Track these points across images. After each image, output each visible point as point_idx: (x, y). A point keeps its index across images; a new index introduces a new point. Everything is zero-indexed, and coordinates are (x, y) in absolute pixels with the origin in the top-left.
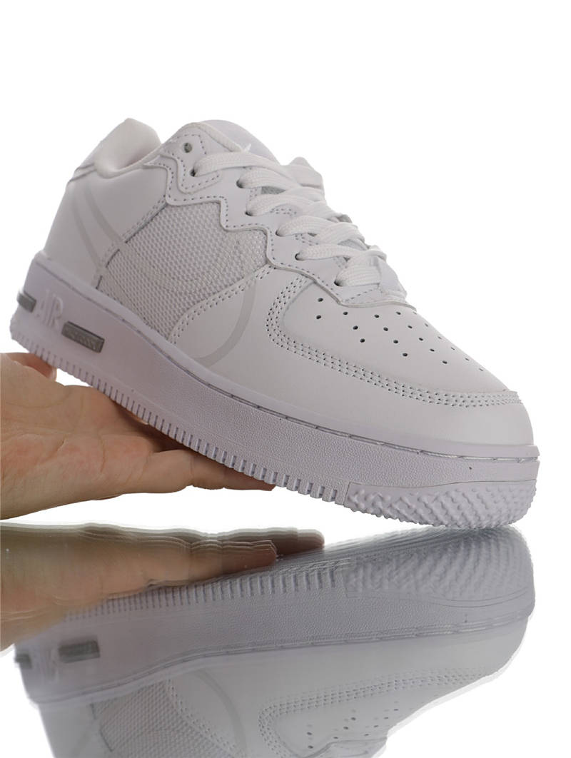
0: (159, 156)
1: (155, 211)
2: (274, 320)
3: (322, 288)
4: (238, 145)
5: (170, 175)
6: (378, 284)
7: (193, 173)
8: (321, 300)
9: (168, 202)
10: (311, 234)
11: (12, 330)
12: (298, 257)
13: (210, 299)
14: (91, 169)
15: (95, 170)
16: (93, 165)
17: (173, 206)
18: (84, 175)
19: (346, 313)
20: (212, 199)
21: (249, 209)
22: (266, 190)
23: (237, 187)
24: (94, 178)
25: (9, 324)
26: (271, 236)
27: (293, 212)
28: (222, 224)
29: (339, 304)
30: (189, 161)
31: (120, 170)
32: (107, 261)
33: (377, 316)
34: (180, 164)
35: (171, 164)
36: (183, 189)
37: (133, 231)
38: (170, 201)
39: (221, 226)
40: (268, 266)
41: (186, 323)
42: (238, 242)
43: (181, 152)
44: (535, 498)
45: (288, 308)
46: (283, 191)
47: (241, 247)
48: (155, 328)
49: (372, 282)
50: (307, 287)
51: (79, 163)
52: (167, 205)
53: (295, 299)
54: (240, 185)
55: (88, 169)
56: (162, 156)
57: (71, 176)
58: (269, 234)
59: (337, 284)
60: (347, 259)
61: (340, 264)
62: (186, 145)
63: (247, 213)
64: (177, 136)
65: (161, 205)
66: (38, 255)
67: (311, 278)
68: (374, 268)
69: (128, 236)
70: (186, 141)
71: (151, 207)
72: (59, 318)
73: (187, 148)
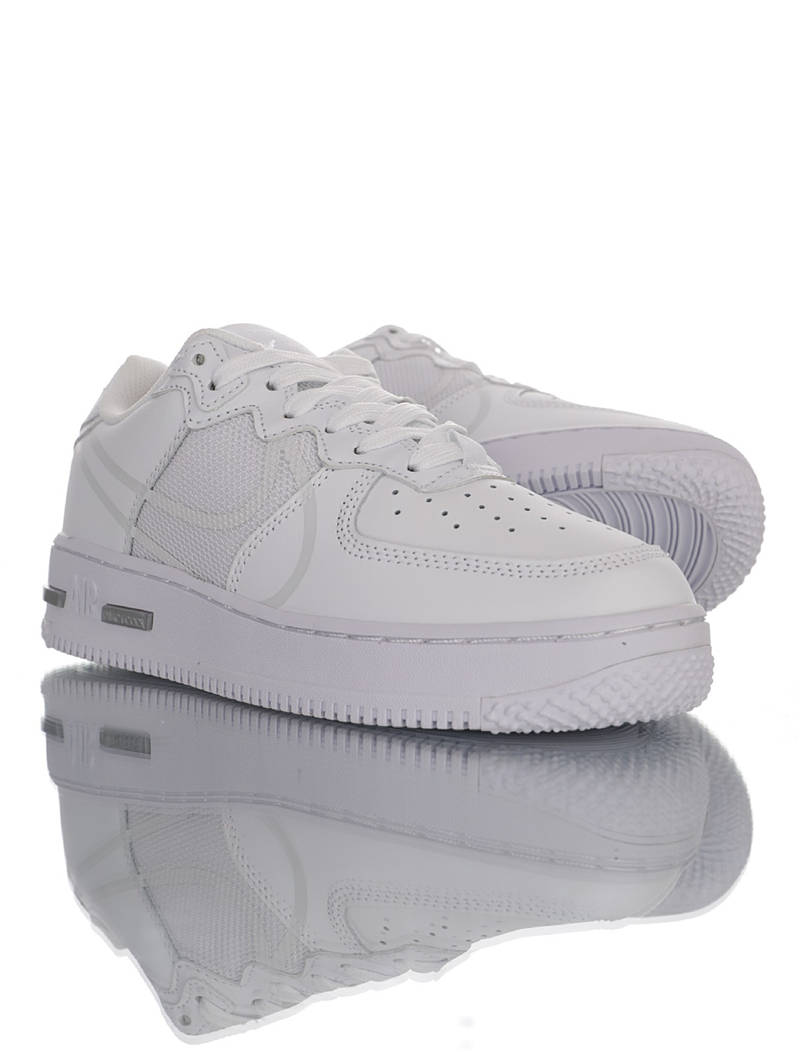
0: (169, 378)
1: (178, 442)
2: (345, 530)
3: (394, 478)
4: (258, 344)
5: (186, 396)
6: (461, 460)
7: (213, 387)
8: (396, 493)
9: (192, 427)
10: (368, 422)
11: (44, 636)
12: (358, 450)
13: (264, 526)
14: (96, 420)
15: (102, 421)
16: (98, 416)
17: (197, 430)
18: (90, 430)
19: (429, 501)
20: (241, 411)
21: (287, 412)
22: (303, 385)
23: (267, 390)
24: (102, 430)
25: (40, 630)
26: (322, 436)
27: (341, 403)
28: (259, 434)
29: (419, 492)
30: (204, 374)
31: (129, 409)
32: (135, 519)
33: (468, 496)
34: (195, 380)
35: (184, 383)
36: (204, 407)
37: (157, 473)
38: (191, 425)
39: (258, 438)
40: (324, 469)
41: (242, 562)
42: (282, 452)
43: (192, 367)
44: (714, 669)
45: (359, 511)
46: (325, 383)
47: (287, 458)
48: (209, 580)
49: (453, 459)
50: (376, 481)
51: (84, 418)
52: (190, 430)
53: (365, 498)
54: (271, 387)
55: (93, 422)
56: (172, 377)
57: (78, 434)
58: (317, 433)
59: (411, 469)
60: (417, 440)
61: (410, 447)
62: (198, 356)
63: (286, 417)
64: (185, 350)
65: (183, 433)
66: (59, 538)
67: (378, 470)
68: (453, 444)
69: (153, 481)
70: (198, 352)
71: (172, 439)
72: (95, 603)
73: (200, 360)
